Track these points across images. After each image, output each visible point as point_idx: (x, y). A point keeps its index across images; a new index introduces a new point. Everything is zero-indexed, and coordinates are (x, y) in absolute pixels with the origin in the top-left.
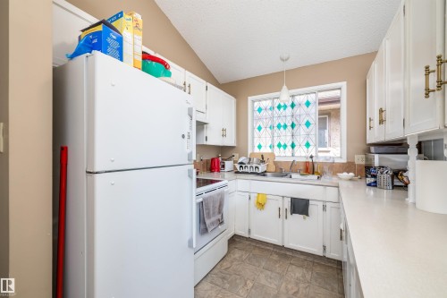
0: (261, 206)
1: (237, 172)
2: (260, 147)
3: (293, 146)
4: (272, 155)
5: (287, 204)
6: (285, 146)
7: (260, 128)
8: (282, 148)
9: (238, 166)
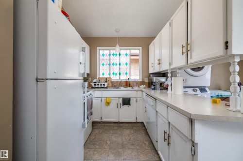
0: (108, 104)
1: (93, 88)
2: (103, 74)
3: (120, 74)
4: (110, 78)
5: (121, 101)
6: (116, 74)
7: (103, 65)
8: (115, 75)
9: (93, 84)
